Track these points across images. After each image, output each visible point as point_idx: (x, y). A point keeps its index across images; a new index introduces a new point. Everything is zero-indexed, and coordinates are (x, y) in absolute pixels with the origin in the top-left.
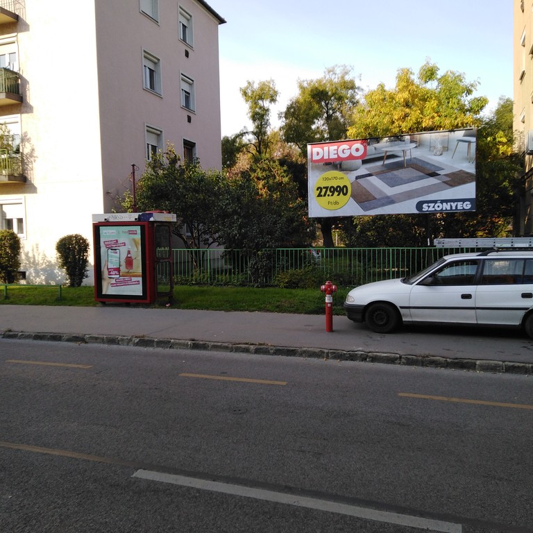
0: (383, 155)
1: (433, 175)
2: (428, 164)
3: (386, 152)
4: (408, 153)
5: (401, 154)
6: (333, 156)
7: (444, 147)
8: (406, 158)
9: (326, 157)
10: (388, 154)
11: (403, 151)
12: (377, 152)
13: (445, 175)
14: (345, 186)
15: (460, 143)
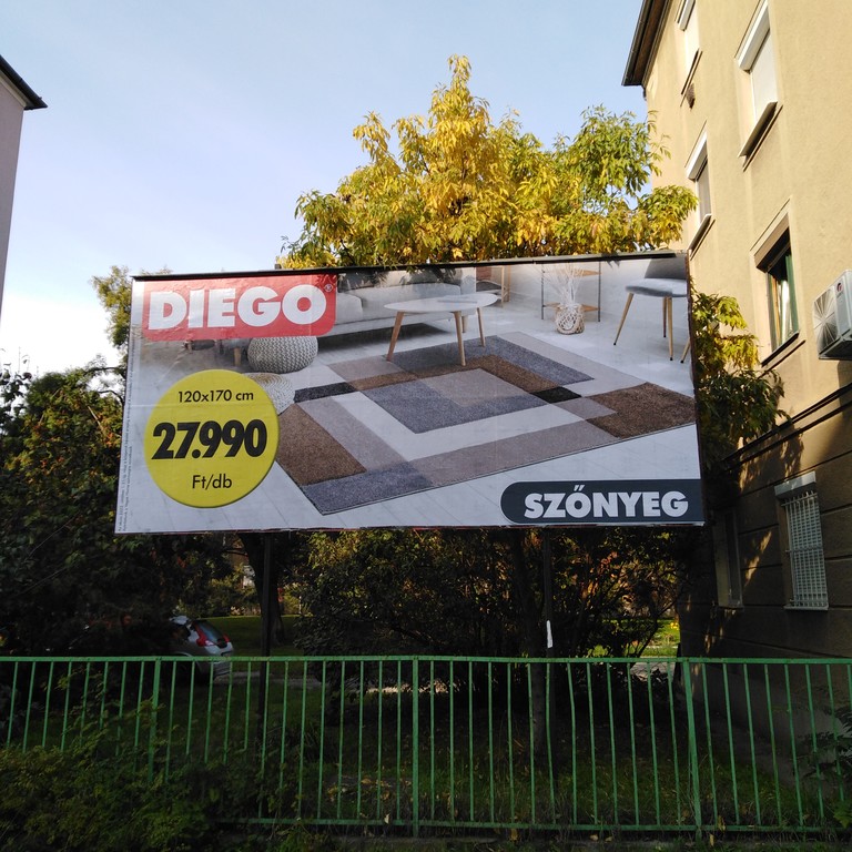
0: (391, 323)
1: (556, 395)
2: (538, 358)
3: (401, 314)
4: (472, 321)
5: (450, 324)
6: (219, 321)
7: (586, 309)
8: (465, 337)
9: (195, 322)
10: (406, 321)
11: (456, 314)
12: (370, 314)
13: (595, 398)
14: (258, 425)
15: (638, 297)
